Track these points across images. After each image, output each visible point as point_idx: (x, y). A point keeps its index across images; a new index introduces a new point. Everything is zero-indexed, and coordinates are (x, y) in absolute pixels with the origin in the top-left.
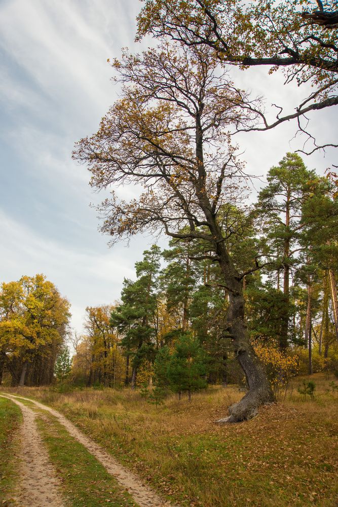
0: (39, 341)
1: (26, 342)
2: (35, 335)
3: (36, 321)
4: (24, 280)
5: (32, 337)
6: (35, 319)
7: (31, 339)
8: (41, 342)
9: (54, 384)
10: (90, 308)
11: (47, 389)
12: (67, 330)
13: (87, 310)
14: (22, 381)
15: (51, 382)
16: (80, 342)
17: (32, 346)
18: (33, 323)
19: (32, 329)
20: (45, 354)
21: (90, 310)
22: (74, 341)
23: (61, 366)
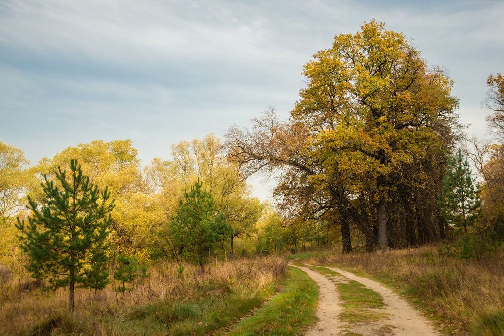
0: (398, 157)
1: (372, 163)
2: (385, 146)
3: (382, 118)
4: (341, 44)
5: (381, 152)
6: (379, 117)
7: (381, 156)
8: (402, 158)
9: (451, 240)
10: (496, 76)
11: (435, 250)
12: (454, 131)
13: (490, 81)
14: (383, 239)
15: (443, 236)
16: (487, 158)
17: (385, 170)
18: (378, 124)
19: (378, 136)
20: (415, 181)
21: (497, 81)
22: (474, 157)
23: (455, 196)
